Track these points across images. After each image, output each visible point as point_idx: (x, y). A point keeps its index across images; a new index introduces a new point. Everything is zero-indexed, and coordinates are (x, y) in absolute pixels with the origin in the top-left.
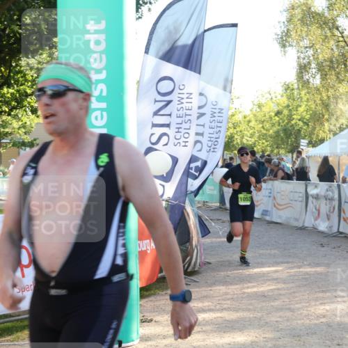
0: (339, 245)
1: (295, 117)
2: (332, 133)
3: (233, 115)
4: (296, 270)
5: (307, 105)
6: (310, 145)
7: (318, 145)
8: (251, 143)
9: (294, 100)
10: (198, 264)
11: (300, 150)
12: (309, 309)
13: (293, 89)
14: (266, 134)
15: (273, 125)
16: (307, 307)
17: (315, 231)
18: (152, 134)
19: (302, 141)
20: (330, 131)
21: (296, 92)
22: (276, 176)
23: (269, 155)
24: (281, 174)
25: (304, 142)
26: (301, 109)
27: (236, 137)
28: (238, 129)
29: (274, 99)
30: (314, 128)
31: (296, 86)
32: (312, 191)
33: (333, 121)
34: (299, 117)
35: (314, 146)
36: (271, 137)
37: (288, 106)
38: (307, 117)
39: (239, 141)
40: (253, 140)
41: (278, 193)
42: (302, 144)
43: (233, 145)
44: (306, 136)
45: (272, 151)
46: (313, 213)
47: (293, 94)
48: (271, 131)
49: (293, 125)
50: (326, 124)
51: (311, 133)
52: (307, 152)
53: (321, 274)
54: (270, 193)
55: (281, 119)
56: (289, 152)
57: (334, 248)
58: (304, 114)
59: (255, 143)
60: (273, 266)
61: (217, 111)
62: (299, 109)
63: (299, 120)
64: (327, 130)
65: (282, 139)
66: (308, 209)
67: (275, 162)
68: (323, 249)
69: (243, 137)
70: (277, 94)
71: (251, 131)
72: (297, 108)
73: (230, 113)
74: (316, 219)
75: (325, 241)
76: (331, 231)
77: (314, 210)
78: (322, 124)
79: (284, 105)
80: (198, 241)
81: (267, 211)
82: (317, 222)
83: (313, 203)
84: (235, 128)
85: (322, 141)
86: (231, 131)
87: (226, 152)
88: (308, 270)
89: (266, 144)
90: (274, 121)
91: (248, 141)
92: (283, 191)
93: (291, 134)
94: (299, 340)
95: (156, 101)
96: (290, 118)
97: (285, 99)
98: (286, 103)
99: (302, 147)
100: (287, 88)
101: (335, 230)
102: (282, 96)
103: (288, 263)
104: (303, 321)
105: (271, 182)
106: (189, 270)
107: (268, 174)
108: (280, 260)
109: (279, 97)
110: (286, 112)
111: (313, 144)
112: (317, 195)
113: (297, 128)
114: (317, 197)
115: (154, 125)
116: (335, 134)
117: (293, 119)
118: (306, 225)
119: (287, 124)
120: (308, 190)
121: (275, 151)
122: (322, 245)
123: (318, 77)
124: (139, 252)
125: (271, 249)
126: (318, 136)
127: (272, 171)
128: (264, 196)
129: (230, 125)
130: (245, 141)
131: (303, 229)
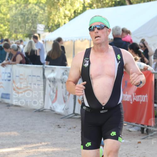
0: (75, 126)
2: (67, 18)
4: (34, 150)
6: (47, 30)
7: (54, 30)
11: (36, 35)
14: (4, 18)
15: (10, 9)
17: (52, 113)
19: (39, 25)
20: (65, 16)
22: (14, 60)
23: (7, 40)
24: (19, 58)
25: (40, 27)
30: (50, 13)
32: (50, 75)
33: (68, 6)
36: (9, 22)
41: (17, 76)
45: (10, 35)
46: (50, 96)
48: (9, 16)
50: (62, 9)
51: (48, 19)
52: (44, 37)
53: (57, 153)
54: (10, 77)
55: (18, 3)
56: (27, 37)
57: (70, 129)
60: (13, 147)
63: (36, 4)
64: (62, 14)
66: (46, 92)
68: (59, 130)
74: (53, 102)
75: (61, 122)
76: (67, 112)
77: (52, 93)
78: (58, 9)
81: (8, 94)
82: (54, 104)
83: (50, 86)
85: (58, 26)
88: (46, 150)
89: (4, 28)
90: (10, 5)
92: (21, 75)
99: (38, 32)
101: (71, 111)
103: (27, 143)
105: (10, 66)
107: (7, 58)
108: (20, 141)
111: (50, 29)
112: (54, 79)
114: (54, 81)
116: (70, 19)
117: (30, 3)
118: (45, 107)
120: (45, 74)
121: (13, 36)
122: (59, 127)
125: (11, 131)
126: (54, 21)
127: (11, 55)
128: (3, 80)
131: (42, 111)
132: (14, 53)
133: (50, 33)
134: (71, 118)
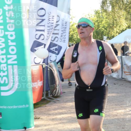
0: (122, 84)
1: (100, 26)
2: (118, 33)
3: (72, 25)
5: (106, 20)
6: (108, 39)
7: (112, 39)
9: (100, 18)
10: (59, 93)
12: (110, 112)
13: (99, 13)
16: (109, 111)
17: (111, 77)
18: (36, 34)
19: (104, 37)
21: (100, 14)
26: (103, 22)
27: (74, 35)
29: (91, 18)
30: (110, 31)
33: (118, 28)
34: (102, 26)
35: (110, 39)
37: (97, 21)
38: (106, 26)
39: (76, 37)
42: (104, 38)
43: (73, 39)
44: (106, 35)
47: (99, 15)
49: (100, 30)
50: (115, 29)
51: (108, 34)
53: (114, 97)
57: (120, 85)
58: (105, 24)
61: (64, 23)
62: (102, 22)
63: (103, 27)
64: (115, 31)
68: (115, 86)
70: (92, 16)
72: (101, 22)
73: (71, 24)
75: (116, 82)
76: (119, 77)
78: (113, 29)
79: (95, 20)
80: (59, 82)
82: (112, 74)
84: (74, 31)
85: (113, 37)
86: (72, 32)
87: (70, 42)
93: (99, 34)
94: (106, 126)
95: (37, 19)
96: (98, 26)
97: (96, 17)
98: (96, 20)
99: (104, 40)
100: (97, 12)
101: (120, 77)
102: (94, 16)
104: (107, 118)
106: (55, 96)
109: (93, 17)
110: (96, 24)
111: (109, 38)
113: (102, 31)
115: (37, 30)
116: (119, 34)
117: (100, 27)
119: (97, 29)
122: (115, 84)
123: (111, 7)
126: (111, 34)
129: (72, 30)
130: (78, 37)
133: (110, 40)
134: (120, 80)
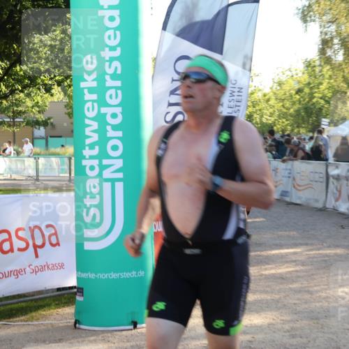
1: (316, 95)
3: (252, 94)
4: (314, 252)
5: (329, 83)
6: (332, 125)
7: (340, 124)
8: (270, 122)
9: (315, 77)
12: (328, 291)
13: (315, 66)
14: (286, 113)
15: (294, 103)
16: (325, 289)
17: (336, 212)
18: (168, 113)
19: (323, 120)
21: (317, 69)
22: (295, 156)
23: (288, 135)
24: (301, 154)
25: (325, 121)
26: (323, 87)
27: (255, 116)
28: (257, 108)
29: (295, 76)
30: (336, 107)
31: (317, 63)
32: (334, 172)
34: (320, 95)
35: (336, 125)
36: (292, 116)
37: (309, 84)
38: (329, 95)
39: (258, 120)
40: (273, 119)
41: (298, 173)
42: (323, 123)
44: (327, 115)
45: (292, 130)
46: (334, 193)
47: (314, 71)
48: (292, 110)
49: (314, 104)
51: (333, 113)
52: (328, 131)
54: (290, 173)
55: (302, 97)
56: (310, 132)
58: (326, 92)
59: (274, 122)
60: (292, 248)
61: (236, 90)
62: (321, 87)
63: (321, 98)
65: (303, 117)
66: (329, 190)
67: (295, 142)
68: (343, 231)
69: (262, 116)
70: (298, 72)
71: (271, 110)
72: (318, 85)
73: (250, 91)
74: (337, 200)
75: (345, 222)
77: (335, 191)
78: (345, 103)
79: (305, 83)
81: (287, 192)
82: (337, 203)
83: (333, 184)
84: (254, 107)
85: (344, 120)
86: (251, 109)
88: (328, 252)
89: (287, 123)
90: (295, 100)
91: (267, 119)
92: (303, 172)
93: (312, 113)
94: (318, 323)
95: (173, 80)
96: (311, 96)
97: (306, 76)
98: (307, 81)
99: (323, 126)
100: (309, 65)
102: (303, 73)
103: (307, 244)
104: (321, 304)
105: (290, 162)
107: (287, 154)
108: (300, 241)
109: (300, 75)
110: (307, 90)
111: (334, 123)
112: (338, 175)
113: (318, 106)
114: (338, 178)
115: (170, 105)
117: (314, 97)
118: (327, 206)
119: (308, 102)
120: (329, 170)
121: (296, 131)
122: (342, 227)
123: (342, 52)
124: (155, 233)
125: (289, 231)
126: (340, 114)
127: (292, 151)
128: (283, 177)
129: (250, 104)
130: (264, 120)
131: (324, 210)
132: (296, 149)
133: (336, 128)
